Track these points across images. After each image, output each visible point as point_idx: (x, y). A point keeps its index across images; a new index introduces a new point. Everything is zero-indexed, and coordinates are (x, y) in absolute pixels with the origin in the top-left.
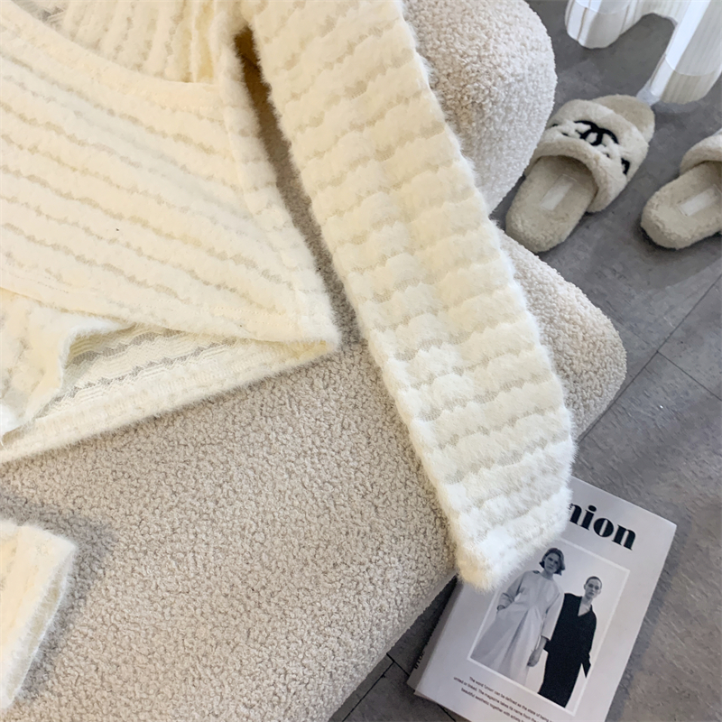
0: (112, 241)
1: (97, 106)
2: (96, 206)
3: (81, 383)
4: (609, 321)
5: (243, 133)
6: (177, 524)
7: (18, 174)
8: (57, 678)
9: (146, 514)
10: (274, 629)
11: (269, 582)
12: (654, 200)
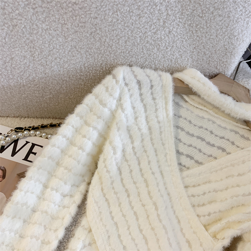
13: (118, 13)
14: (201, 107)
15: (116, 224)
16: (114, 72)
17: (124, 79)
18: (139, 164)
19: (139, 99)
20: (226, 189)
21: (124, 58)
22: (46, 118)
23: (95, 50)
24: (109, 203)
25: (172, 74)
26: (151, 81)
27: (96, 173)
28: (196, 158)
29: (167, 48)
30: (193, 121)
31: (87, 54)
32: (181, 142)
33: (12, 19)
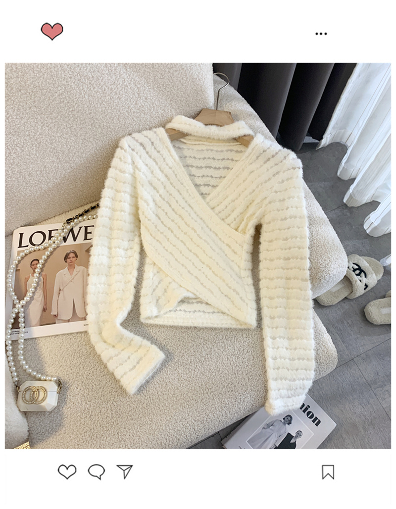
0: (200, 270)
1: (207, 226)
2: (198, 257)
3: (178, 309)
4: (336, 350)
5: (247, 252)
6: (192, 361)
7: (178, 238)
8: (146, 390)
9: (185, 354)
10: (209, 402)
11: (212, 388)
12: (372, 303)
13: (104, 103)
14: (197, 143)
15: (171, 253)
16: (120, 145)
17: (129, 146)
18: (170, 206)
19: (147, 156)
20: (239, 196)
21: (123, 131)
22: (85, 205)
23: (100, 135)
24: (160, 242)
25: (164, 127)
26: (150, 139)
27: (141, 225)
28: (211, 184)
29: (150, 110)
30: (196, 156)
31: (95, 140)
32: (195, 176)
33: (36, 140)
